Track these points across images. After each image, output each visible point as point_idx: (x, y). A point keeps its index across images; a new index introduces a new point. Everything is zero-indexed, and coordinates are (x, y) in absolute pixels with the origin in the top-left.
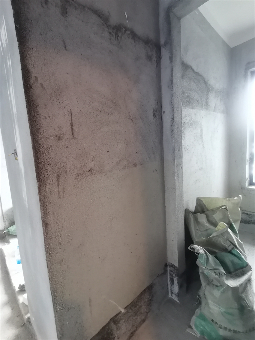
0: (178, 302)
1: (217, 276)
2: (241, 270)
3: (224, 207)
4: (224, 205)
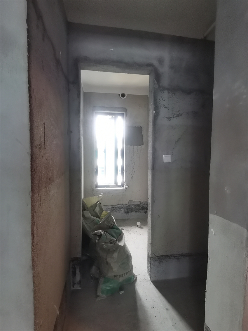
0: (80, 288)
1: (112, 244)
2: (120, 236)
3: (99, 202)
4: (99, 201)
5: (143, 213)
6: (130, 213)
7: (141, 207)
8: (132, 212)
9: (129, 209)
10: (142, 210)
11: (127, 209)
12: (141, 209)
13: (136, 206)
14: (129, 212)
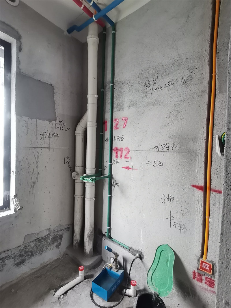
5: (55, 248)
6: (27, 261)
7: (49, 241)
8: (33, 257)
9: (26, 252)
10: (53, 243)
11: (21, 256)
12: (50, 244)
13: (40, 242)
14: (25, 260)
